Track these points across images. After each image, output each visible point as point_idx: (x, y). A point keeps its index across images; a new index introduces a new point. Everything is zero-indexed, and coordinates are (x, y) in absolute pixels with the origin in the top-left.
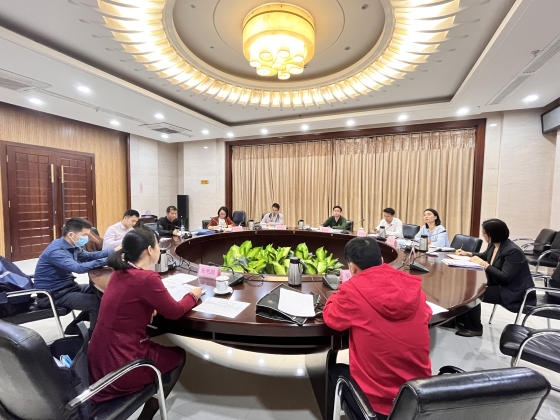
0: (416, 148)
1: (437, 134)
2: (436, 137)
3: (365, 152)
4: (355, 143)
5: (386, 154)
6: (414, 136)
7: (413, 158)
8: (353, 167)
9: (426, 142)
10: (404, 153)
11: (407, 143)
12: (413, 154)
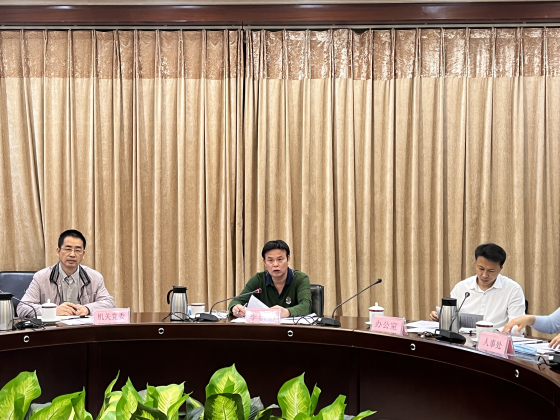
0: (482, 69)
1: (536, 34)
2: (532, 41)
3: (343, 72)
4: (313, 45)
5: (403, 84)
6: (477, 35)
7: (476, 96)
8: (306, 118)
9: (509, 53)
10: (452, 81)
11: (458, 54)
12: (476, 86)
